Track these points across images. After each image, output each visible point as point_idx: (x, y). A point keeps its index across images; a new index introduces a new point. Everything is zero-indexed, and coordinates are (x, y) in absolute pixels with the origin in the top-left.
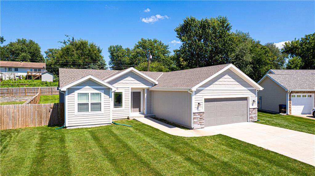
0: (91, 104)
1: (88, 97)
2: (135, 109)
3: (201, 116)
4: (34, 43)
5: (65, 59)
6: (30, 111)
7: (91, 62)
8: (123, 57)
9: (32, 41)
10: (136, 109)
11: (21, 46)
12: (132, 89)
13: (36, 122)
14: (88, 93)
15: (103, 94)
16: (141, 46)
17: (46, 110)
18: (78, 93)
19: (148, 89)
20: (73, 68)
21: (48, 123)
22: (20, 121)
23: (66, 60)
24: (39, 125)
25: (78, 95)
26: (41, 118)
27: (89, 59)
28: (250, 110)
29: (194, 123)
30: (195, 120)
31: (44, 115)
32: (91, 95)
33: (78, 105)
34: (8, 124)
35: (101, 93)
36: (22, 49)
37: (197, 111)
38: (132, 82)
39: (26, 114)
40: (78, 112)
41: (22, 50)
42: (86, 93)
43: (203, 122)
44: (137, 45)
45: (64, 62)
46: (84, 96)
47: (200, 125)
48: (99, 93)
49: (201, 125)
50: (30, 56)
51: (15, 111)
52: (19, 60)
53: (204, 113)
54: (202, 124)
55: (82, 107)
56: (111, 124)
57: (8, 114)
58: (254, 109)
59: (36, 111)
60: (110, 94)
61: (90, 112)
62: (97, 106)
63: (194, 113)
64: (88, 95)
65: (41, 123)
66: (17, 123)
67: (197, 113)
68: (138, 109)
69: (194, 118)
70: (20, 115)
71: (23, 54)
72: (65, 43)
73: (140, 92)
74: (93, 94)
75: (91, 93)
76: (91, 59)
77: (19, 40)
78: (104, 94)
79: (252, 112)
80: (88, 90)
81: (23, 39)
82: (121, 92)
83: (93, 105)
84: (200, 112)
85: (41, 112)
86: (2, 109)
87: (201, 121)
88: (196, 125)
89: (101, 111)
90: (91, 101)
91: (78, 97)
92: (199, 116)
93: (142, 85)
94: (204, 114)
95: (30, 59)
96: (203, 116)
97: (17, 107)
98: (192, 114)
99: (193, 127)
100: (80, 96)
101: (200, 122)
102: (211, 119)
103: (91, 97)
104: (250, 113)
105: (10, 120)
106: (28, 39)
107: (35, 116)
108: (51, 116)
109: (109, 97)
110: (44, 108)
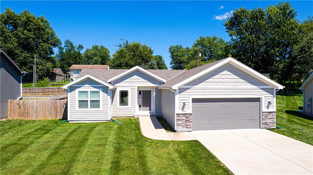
0: (91, 101)
1: (88, 94)
2: (145, 108)
3: (187, 118)
4: (104, 48)
5: (119, 60)
6: (48, 106)
7: (142, 63)
8: (182, 56)
9: (102, 46)
10: (147, 107)
11: (94, 52)
12: (138, 87)
13: (53, 116)
14: (88, 91)
15: (101, 92)
16: (199, 44)
17: (61, 105)
18: (79, 91)
19: (157, 88)
20: (125, 69)
21: (62, 116)
22: (41, 114)
23: (120, 62)
24: (55, 118)
25: (79, 93)
26: (57, 112)
27: (140, 60)
28: (263, 114)
29: (178, 125)
30: (179, 122)
31: (59, 110)
32: (90, 93)
33: (79, 102)
34: (32, 115)
35: (99, 91)
36: (95, 53)
37: (181, 112)
38: (139, 80)
39: (45, 108)
40: (79, 108)
41: (95, 55)
42: (86, 91)
43: (190, 125)
44: (196, 44)
45: (119, 64)
46: (84, 94)
47: (185, 128)
48: (98, 91)
49: (187, 128)
50: (101, 59)
51: (38, 105)
52: (93, 63)
53: (191, 114)
54: (189, 126)
55: (83, 104)
56: (109, 121)
57: (32, 107)
58: (269, 112)
59: (53, 106)
60: (108, 92)
61: (89, 109)
62: (96, 103)
63: (177, 114)
64: (88, 93)
65: (57, 116)
66: (39, 115)
67: (182, 114)
68: (148, 108)
69: (177, 120)
70: (41, 108)
71: (95, 58)
72: (120, 46)
73: (151, 91)
74: (92, 92)
75: (90, 91)
76: (142, 60)
77: (93, 47)
78: (103, 92)
79: (266, 117)
80: (88, 88)
81: (96, 45)
82: (127, 90)
83: (92, 102)
84: (186, 113)
85: (57, 107)
86: (29, 104)
87: (187, 123)
88: (180, 128)
89: (99, 108)
90: (90, 99)
91: (79, 94)
92: (185, 118)
93: (148, 84)
94: (191, 116)
95: (100, 62)
96: (189, 118)
97: (39, 102)
98: (176, 116)
99: (176, 129)
100: (81, 94)
101: (185, 125)
102: (203, 122)
103: (90, 94)
104: (264, 117)
105: (34, 112)
106: (99, 45)
107: (52, 111)
108: (64, 111)
109: (107, 95)
110: (59, 104)
